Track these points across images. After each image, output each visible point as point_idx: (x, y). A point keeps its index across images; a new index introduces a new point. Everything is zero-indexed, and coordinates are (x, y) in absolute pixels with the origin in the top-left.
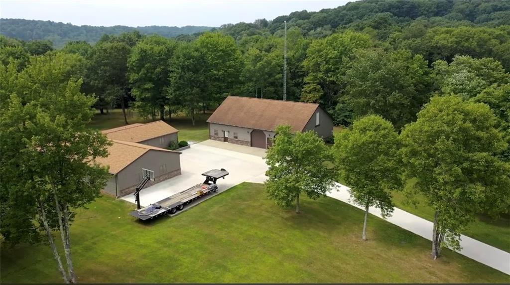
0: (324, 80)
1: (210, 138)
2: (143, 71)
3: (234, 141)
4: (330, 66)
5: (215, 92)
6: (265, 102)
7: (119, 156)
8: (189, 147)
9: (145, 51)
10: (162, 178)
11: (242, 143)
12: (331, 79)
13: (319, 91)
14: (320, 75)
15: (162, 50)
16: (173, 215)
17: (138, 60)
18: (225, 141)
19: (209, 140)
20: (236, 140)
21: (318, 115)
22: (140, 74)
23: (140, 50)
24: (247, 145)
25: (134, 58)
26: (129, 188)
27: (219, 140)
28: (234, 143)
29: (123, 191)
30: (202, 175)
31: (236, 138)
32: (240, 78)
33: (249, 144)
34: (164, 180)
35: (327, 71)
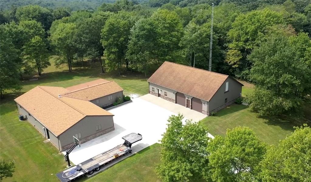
0: (243, 47)
1: (149, 93)
2: (111, 40)
3: (165, 98)
4: (248, 37)
5: (160, 55)
6: (189, 70)
7: (66, 119)
8: (132, 101)
9: (113, 25)
10: (98, 134)
11: (170, 100)
12: (248, 47)
13: (238, 56)
14: (241, 44)
15: (126, 24)
16: (90, 176)
17: (107, 31)
18: (159, 96)
19: (149, 94)
20: (166, 97)
21: (227, 84)
22: (109, 41)
23: (109, 23)
24: (173, 102)
25: (105, 29)
26: (69, 144)
27: (155, 95)
28: (165, 99)
29: (64, 147)
30: (122, 138)
31: (166, 95)
32: (179, 45)
33: (175, 101)
34: (99, 136)
35: (247, 41)
